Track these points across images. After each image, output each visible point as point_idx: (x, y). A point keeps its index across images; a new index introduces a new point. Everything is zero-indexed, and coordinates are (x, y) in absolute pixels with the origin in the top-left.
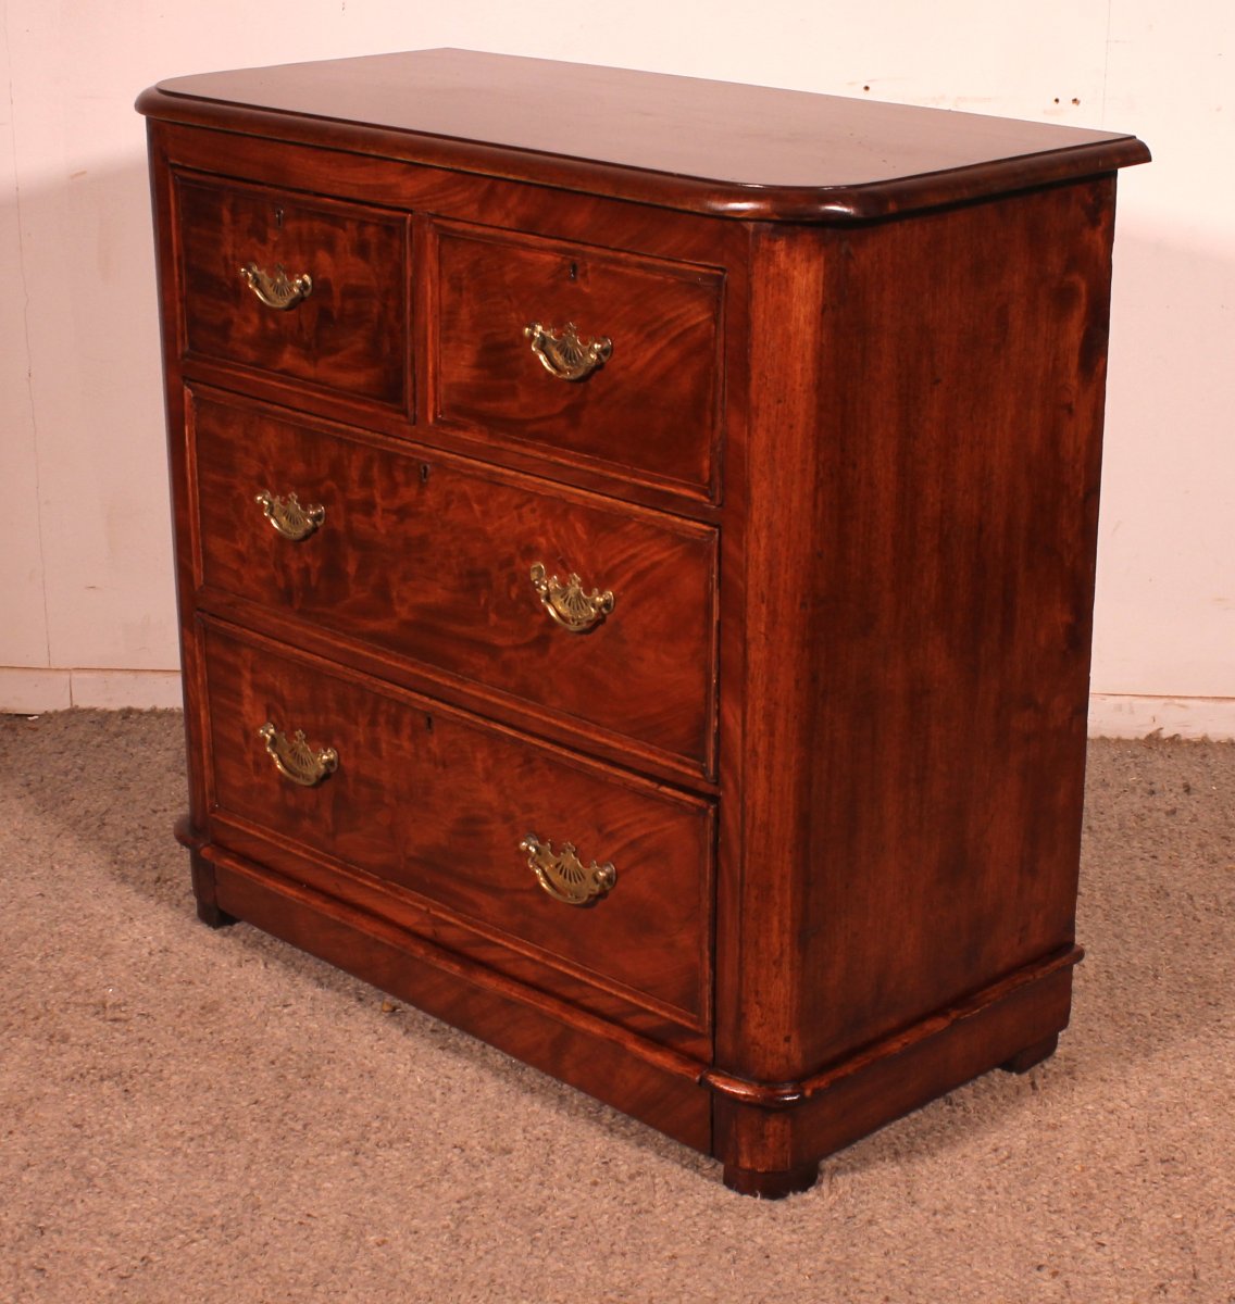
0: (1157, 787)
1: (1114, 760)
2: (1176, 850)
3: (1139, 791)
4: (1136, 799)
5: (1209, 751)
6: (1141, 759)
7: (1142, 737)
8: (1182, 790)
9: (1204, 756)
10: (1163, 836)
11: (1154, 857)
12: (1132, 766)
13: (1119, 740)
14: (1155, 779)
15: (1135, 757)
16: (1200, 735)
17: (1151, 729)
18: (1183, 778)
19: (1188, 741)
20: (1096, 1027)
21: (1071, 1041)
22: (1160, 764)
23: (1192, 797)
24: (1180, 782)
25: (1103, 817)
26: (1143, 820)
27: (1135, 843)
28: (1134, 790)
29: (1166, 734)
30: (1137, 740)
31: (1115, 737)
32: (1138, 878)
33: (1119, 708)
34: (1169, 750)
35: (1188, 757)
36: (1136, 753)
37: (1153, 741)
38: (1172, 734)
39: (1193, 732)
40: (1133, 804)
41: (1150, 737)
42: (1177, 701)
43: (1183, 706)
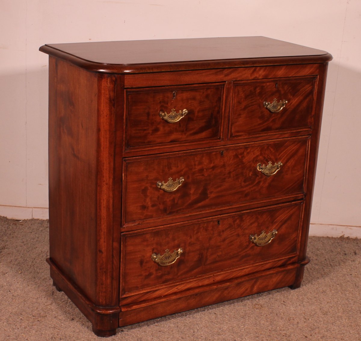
0: (347, 252)
1: (333, 244)
2: (356, 273)
3: (342, 254)
4: (341, 256)
5: (358, 242)
6: (340, 244)
7: (339, 237)
8: (353, 254)
9: (357, 243)
10: (352, 268)
11: (351, 275)
12: (338, 246)
13: (332, 238)
14: (345, 250)
15: (338, 243)
16: (355, 237)
17: (341, 235)
18: (353, 250)
19: (352, 239)
20: (347, 329)
21: (341, 333)
22: (346, 245)
23: (357, 256)
24: (352, 251)
25: (334, 262)
26: (345, 263)
27: (344, 270)
28: (340, 254)
29: (346, 236)
30: (337, 238)
31: (331, 237)
32: (348, 281)
33: (333, 229)
34: (347, 241)
35: (353, 243)
36: (338, 242)
37: (342, 238)
38: (347, 236)
39: (353, 236)
40: (341, 258)
41: (341, 237)
42: (349, 227)
43: (350, 229)
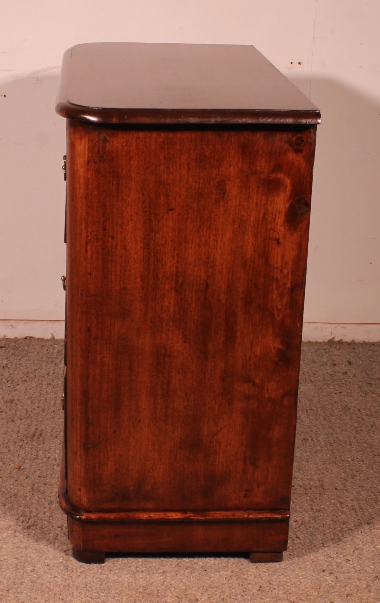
0: (336, 362)
1: (316, 351)
2: (349, 390)
3: (329, 364)
4: (328, 368)
5: (356, 347)
6: (327, 350)
7: (326, 341)
8: (347, 364)
9: (354, 349)
10: (342, 384)
11: (340, 393)
12: (324, 353)
13: (316, 342)
14: (335, 359)
15: (325, 350)
16: (352, 340)
17: (330, 338)
18: (347, 358)
19: (346, 342)
20: (329, 467)
21: (319, 473)
22: (336, 352)
23: (352, 366)
24: (345, 360)
25: (315, 376)
26: (333, 377)
27: (331, 387)
28: (326, 364)
29: (337, 339)
30: (324, 342)
31: (314, 341)
32: (335, 402)
33: (316, 328)
34: (338, 346)
35: (347, 349)
36: (325, 348)
37: (331, 342)
38: (339, 339)
39: (348, 338)
40: (327, 370)
41: (330, 340)
42: (341, 325)
43: (344, 327)
